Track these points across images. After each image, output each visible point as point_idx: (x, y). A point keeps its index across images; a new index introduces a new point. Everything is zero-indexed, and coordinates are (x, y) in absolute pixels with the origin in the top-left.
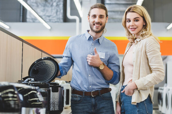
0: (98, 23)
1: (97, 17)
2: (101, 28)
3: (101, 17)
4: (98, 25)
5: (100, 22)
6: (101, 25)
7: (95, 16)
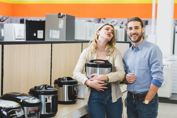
0: (134, 34)
1: (133, 29)
2: (138, 38)
3: (136, 28)
4: (135, 36)
5: (136, 33)
6: (137, 35)
7: (131, 28)
